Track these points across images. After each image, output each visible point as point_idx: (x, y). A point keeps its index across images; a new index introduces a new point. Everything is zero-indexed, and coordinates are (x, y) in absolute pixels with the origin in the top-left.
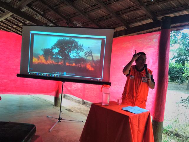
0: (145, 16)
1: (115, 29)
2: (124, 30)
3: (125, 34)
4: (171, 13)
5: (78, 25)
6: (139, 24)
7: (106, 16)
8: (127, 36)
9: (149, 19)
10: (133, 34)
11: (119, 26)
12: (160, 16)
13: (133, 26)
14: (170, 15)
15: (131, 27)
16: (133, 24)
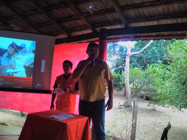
0: (85, 26)
1: (56, 36)
2: (65, 38)
3: (67, 42)
4: (108, 26)
5: (15, 29)
6: (80, 33)
7: (47, 22)
8: (69, 44)
9: (88, 29)
10: (74, 43)
11: (61, 34)
12: (99, 28)
13: (74, 35)
14: (107, 27)
16: (75, 33)
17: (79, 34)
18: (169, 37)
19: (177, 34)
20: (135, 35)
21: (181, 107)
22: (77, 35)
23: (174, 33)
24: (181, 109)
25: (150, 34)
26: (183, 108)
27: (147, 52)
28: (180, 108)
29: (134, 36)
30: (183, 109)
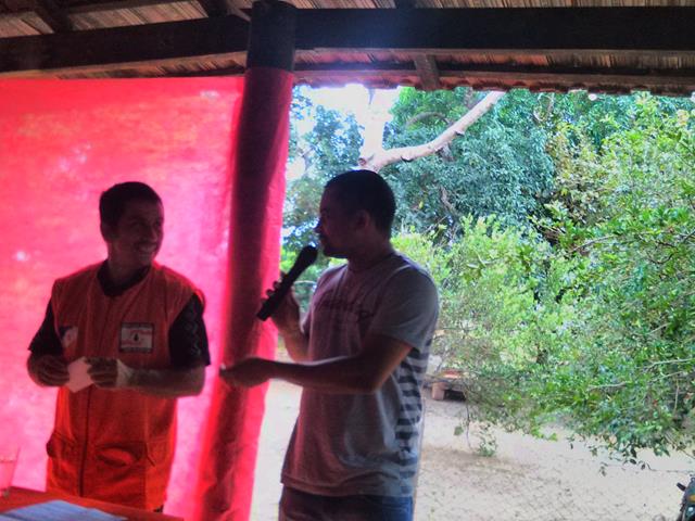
2: (32, 37)
3: (45, 65)
6: (128, 17)
8: (54, 74)
10: (89, 71)
13: (90, 27)
15: (80, 28)
16: (93, 15)
17: (120, 23)
18: (621, 80)
19: (660, 64)
20: (444, 54)
21: (636, 442)
22: (106, 25)
23: (648, 57)
24: (634, 454)
25: (521, 56)
26: (644, 446)
27: (461, 151)
28: (629, 450)
29: (435, 56)
30: (645, 454)
